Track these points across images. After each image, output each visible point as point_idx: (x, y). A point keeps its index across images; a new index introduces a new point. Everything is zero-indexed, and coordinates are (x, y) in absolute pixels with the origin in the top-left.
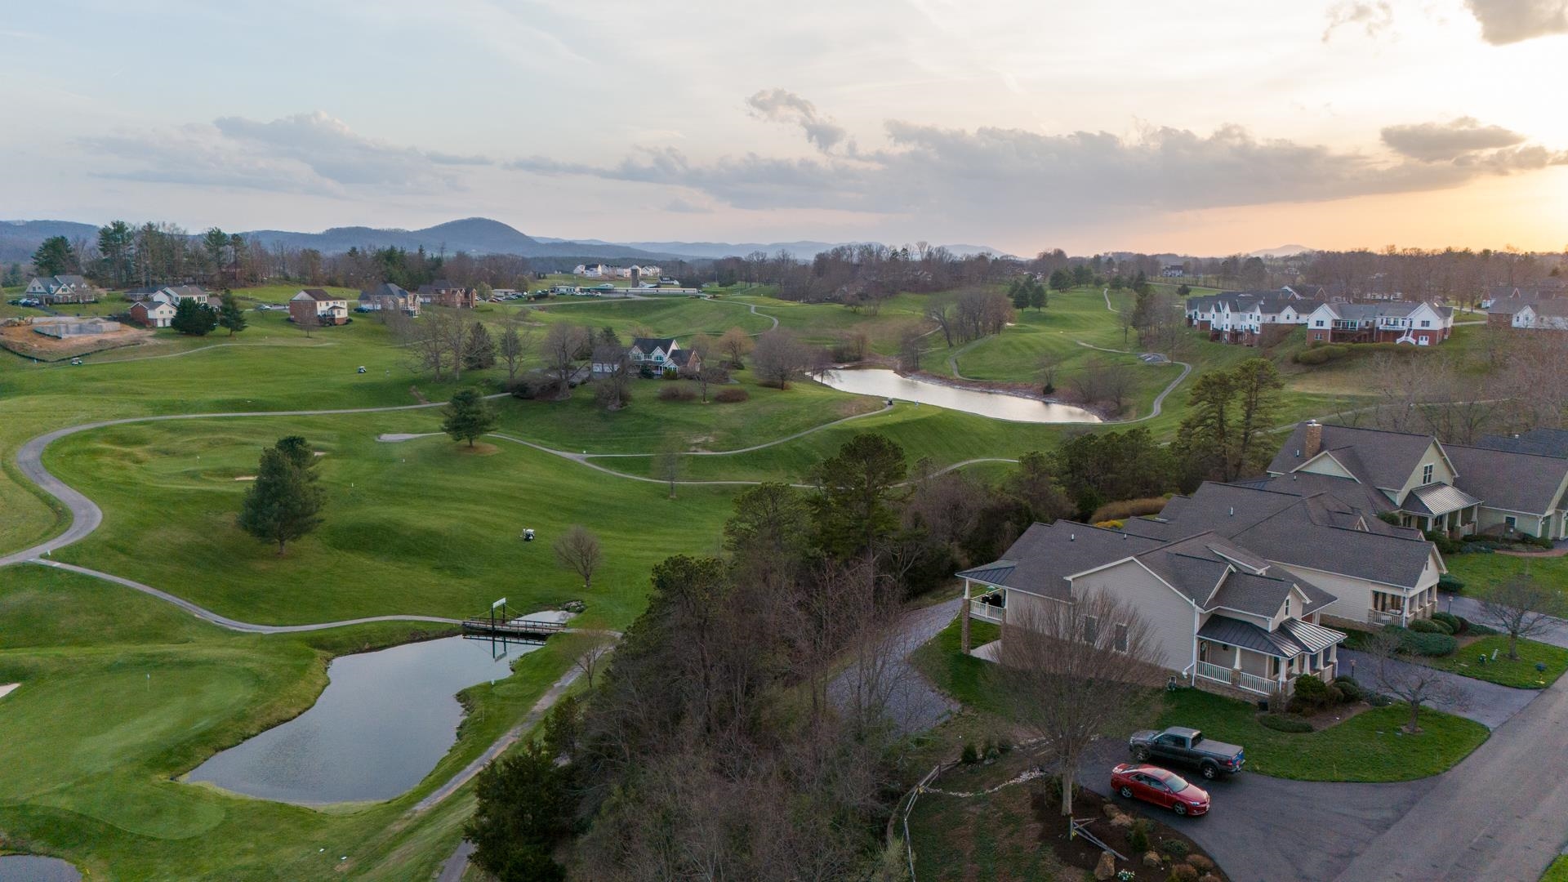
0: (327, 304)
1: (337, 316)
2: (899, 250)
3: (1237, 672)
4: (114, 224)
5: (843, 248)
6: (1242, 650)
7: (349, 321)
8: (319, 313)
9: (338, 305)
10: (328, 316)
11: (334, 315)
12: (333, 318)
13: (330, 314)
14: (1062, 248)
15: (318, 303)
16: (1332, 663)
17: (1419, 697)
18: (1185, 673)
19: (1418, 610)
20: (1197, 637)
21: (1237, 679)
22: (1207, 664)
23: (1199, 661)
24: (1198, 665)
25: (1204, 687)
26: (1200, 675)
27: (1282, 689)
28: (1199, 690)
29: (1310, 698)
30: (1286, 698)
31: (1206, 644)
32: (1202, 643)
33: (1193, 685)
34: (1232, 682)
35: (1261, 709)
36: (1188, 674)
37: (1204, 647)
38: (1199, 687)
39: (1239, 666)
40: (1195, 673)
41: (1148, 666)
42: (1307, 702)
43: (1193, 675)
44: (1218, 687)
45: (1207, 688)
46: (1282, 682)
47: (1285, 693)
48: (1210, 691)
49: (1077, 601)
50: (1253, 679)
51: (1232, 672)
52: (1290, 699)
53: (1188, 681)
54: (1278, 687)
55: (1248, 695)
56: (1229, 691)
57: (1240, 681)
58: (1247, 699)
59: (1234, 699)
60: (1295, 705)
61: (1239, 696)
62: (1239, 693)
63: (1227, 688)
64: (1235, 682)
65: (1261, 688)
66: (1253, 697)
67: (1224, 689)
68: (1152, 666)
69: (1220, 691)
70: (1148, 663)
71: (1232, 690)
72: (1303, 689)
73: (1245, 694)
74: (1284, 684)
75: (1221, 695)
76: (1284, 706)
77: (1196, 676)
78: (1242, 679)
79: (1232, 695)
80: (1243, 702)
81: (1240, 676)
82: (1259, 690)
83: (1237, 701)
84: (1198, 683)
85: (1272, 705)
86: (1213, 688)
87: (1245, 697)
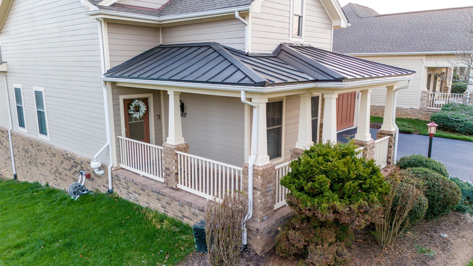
3: (171, 152)
16: (390, 134)
18: (95, 165)
20: (106, 82)
21: (171, 170)
22: (133, 140)
23: (118, 137)
24: (118, 146)
25: (124, 191)
26: (122, 166)
27: (254, 188)
28: (117, 198)
29: (331, 216)
30: (267, 213)
31: (142, 104)
32: (132, 100)
33: (110, 188)
34: (165, 177)
35: (199, 250)
36: (102, 166)
37: (137, 109)
38: (118, 193)
39: (176, 136)
40: (112, 162)
41: (66, 156)
42: (319, 229)
43: (109, 168)
44: (142, 190)
45: (128, 192)
46: (255, 168)
47: (263, 200)
48: (132, 198)
49: (4, 65)
50: (198, 169)
51: (164, 153)
52: (277, 216)
53: (105, 180)
54: (246, 184)
55: (187, 207)
56: (157, 199)
57: (177, 174)
58: (186, 217)
59: (162, 219)
60: (287, 237)
61: (173, 211)
62: (172, 202)
63: (155, 192)
64: (169, 175)
65: (214, 188)
66: (197, 211)
67: (151, 193)
68: (69, 156)
69: (145, 199)
70: (65, 151)
71: (162, 195)
72: (306, 188)
73: (182, 206)
74: (260, 173)
75: (147, 208)
76: (261, 238)
77: (113, 169)
78: (181, 170)
79: (162, 207)
80: (178, 224)
81: (176, 161)
82: (210, 194)
83: (166, 222)
84: (117, 182)
85: (216, 240)
86: (136, 193)
87: (182, 212)
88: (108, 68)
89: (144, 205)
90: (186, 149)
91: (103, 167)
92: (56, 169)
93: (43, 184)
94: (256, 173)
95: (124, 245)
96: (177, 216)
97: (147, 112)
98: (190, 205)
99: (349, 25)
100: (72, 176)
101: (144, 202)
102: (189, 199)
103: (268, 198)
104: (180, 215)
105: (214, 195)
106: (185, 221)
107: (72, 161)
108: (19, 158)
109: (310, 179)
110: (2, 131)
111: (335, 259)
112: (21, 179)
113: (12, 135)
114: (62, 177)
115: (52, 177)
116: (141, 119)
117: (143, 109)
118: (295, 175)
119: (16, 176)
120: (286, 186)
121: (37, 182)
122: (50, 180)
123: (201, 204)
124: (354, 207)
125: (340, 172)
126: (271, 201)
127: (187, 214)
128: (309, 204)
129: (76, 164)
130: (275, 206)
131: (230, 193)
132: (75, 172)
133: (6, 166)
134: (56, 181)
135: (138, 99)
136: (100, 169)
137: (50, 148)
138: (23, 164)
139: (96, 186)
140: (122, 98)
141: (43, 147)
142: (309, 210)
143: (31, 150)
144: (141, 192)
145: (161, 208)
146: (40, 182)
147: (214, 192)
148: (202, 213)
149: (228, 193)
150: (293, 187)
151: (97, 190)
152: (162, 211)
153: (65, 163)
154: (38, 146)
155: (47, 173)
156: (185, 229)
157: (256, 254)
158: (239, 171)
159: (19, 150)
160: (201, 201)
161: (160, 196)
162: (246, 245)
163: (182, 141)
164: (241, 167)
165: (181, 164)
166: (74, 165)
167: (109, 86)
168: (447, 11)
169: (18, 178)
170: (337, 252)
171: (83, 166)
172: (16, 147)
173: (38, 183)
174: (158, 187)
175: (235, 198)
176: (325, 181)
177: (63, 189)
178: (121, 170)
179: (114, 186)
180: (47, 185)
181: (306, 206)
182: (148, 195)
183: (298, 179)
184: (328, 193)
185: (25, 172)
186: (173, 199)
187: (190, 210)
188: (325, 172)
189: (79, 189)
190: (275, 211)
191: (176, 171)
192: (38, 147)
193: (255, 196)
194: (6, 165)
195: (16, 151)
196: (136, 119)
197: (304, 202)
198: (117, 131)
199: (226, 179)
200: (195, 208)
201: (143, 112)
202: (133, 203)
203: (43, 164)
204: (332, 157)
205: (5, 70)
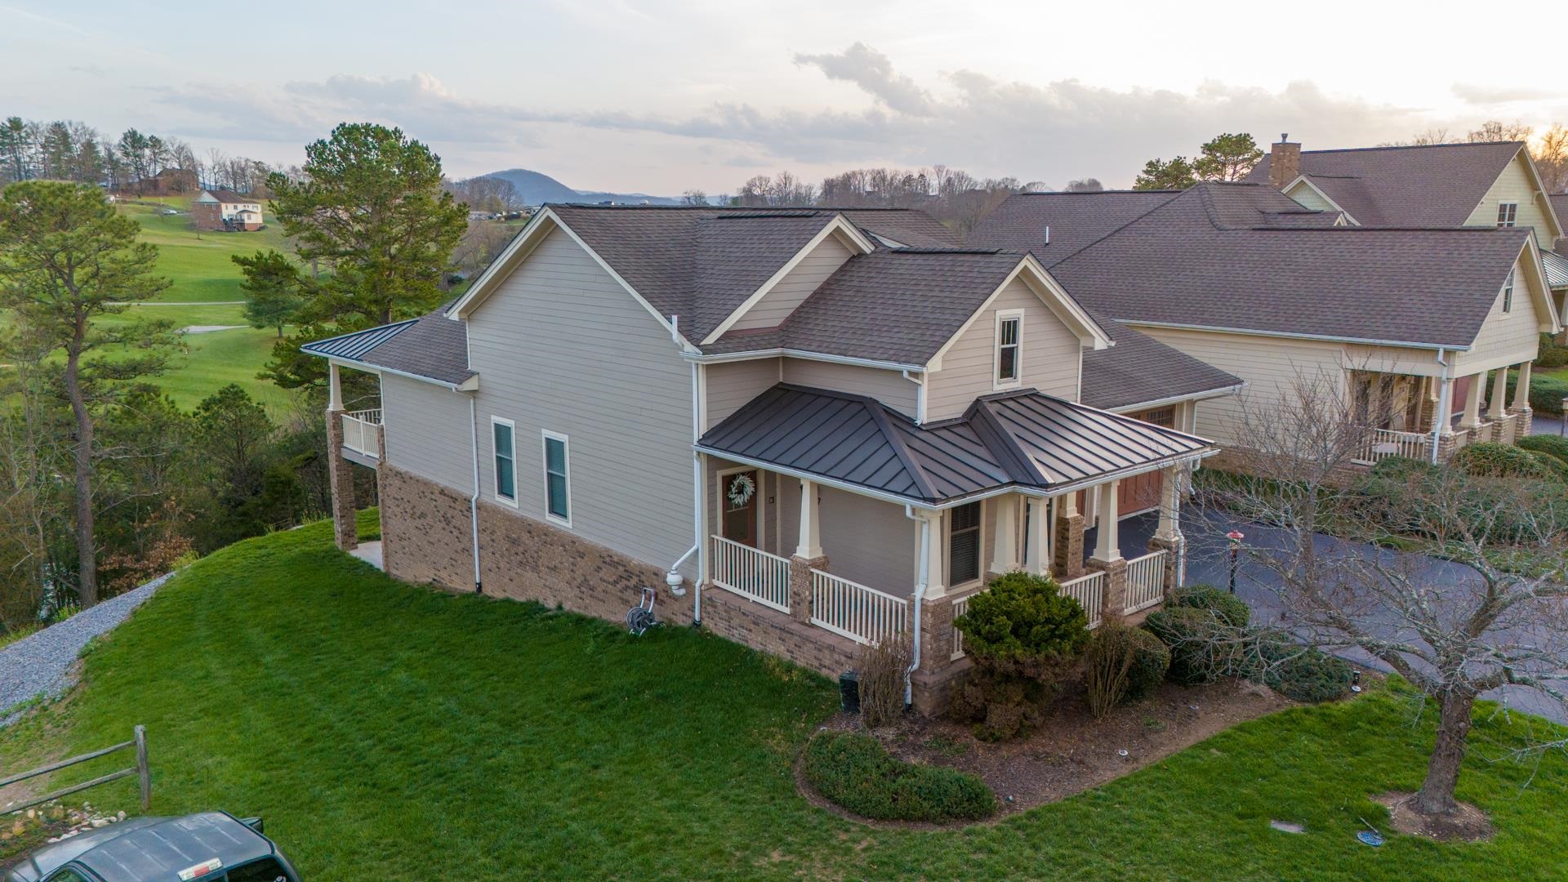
0: (235, 208)
1: (247, 221)
2: (916, 176)
3: (803, 569)
4: (10, 121)
5: (854, 174)
6: (820, 489)
7: (261, 228)
8: (225, 217)
9: (250, 209)
10: (237, 220)
11: (243, 220)
12: (242, 224)
13: (239, 217)
14: (1098, 180)
15: (223, 206)
16: (1167, 546)
17: (1474, 670)
18: (673, 579)
19: (1477, 423)
20: (699, 453)
21: (803, 596)
22: (733, 543)
23: (713, 536)
24: (712, 551)
25: (722, 624)
26: (716, 582)
27: (922, 629)
28: (711, 634)
29: (1011, 667)
30: (941, 664)
31: (748, 482)
32: (734, 477)
33: (697, 619)
34: (792, 606)
35: (847, 709)
36: (684, 581)
37: (741, 491)
38: (711, 626)
39: (810, 546)
40: (701, 578)
41: (608, 559)
42: (1003, 684)
43: (697, 585)
44: (754, 623)
45: (730, 626)
46: (924, 602)
47: (934, 645)
48: (736, 636)
49: (475, 378)
50: (844, 594)
51: (791, 570)
52: (955, 669)
53: (686, 605)
54: (912, 623)
55: (827, 652)
56: (780, 639)
57: (811, 602)
58: (825, 667)
59: (790, 667)
60: (962, 694)
61: (805, 658)
62: (804, 644)
63: (776, 628)
64: (799, 604)
65: (867, 627)
66: (843, 659)
67: (770, 629)
68: (616, 559)
69: (760, 639)
70: (607, 550)
71: (788, 632)
72: (983, 632)
73: (820, 650)
74: (931, 610)
75: (762, 652)
76: (930, 697)
77: (703, 588)
78: (818, 596)
79: (788, 651)
80: (813, 677)
81: (811, 583)
82: (861, 634)
83: (795, 673)
84: (710, 609)
85: (870, 692)
86: (743, 627)
87: (821, 660)
88: (704, 430)
89: (758, 648)
90: (823, 565)
91: (685, 584)
92: (582, 578)
93: (551, 604)
94: (924, 608)
95: (741, 700)
96: (812, 665)
97: (755, 494)
98: (832, 649)
99: (1113, 344)
100: (619, 594)
101: (757, 642)
102: (830, 641)
103: (942, 643)
104: (816, 663)
105: (867, 637)
106: (824, 672)
107: (621, 568)
108: (494, 554)
109: (989, 621)
110: (452, 498)
111: (1021, 723)
112: (492, 591)
113: (478, 508)
114: (595, 594)
115: (571, 593)
116: (745, 504)
117: (749, 489)
118: (973, 614)
119: (480, 589)
120: (959, 629)
121: (533, 599)
122: (567, 598)
123: (848, 647)
124: (1041, 657)
125: (1025, 614)
126: (945, 647)
127: (827, 663)
128: (985, 651)
129: (629, 574)
130: (952, 655)
131: (890, 634)
132: (627, 588)
133: (452, 565)
134: (580, 601)
135: (743, 474)
136: (680, 586)
137: (574, 542)
138: (502, 565)
139: (668, 613)
140: (720, 474)
141: (555, 538)
142: (986, 658)
143: (527, 542)
144: (752, 626)
145: (786, 653)
146: (541, 601)
147: (867, 631)
148: (850, 662)
149: (887, 634)
150: (968, 629)
151: (670, 620)
152: (788, 657)
153: (604, 570)
154: (545, 535)
155: (562, 585)
156: (825, 684)
157: (923, 717)
158: (903, 605)
159: (493, 537)
160: (847, 643)
161: (784, 635)
162: (910, 705)
163: (819, 554)
164: (905, 599)
165: (818, 587)
166: (625, 575)
167: (704, 459)
168: (1412, 233)
169: (483, 589)
170: (1024, 714)
171: (643, 578)
172: (488, 532)
173: (537, 602)
174: (779, 620)
175: (896, 641)
176: (1005, 625)
177: (594, 614)
178: (715, 591)
179: (704, 615)
180: (560, 607)
181: (982, 653)
182: (765, 632)
183: (976, 620)
184: (1011, 639)
185: (506, 580)
186: (807, 639)
187: (832, 656)
188: (1008, 615)
189: (644, 618)
190: (952, 662)
191: (810, 598)
192: (543, 537)
193: (924, 640)
194: (454, 562)
195: (486, 538)
196: (738, 506)
197: (979, 648)
198: (712, 529)
199: (885, 612)
200: (839, 653)
201: (750, 493)
202: (738, 644)
203: (554, 569)
204: (1019, 594)
205: (476, 388)
